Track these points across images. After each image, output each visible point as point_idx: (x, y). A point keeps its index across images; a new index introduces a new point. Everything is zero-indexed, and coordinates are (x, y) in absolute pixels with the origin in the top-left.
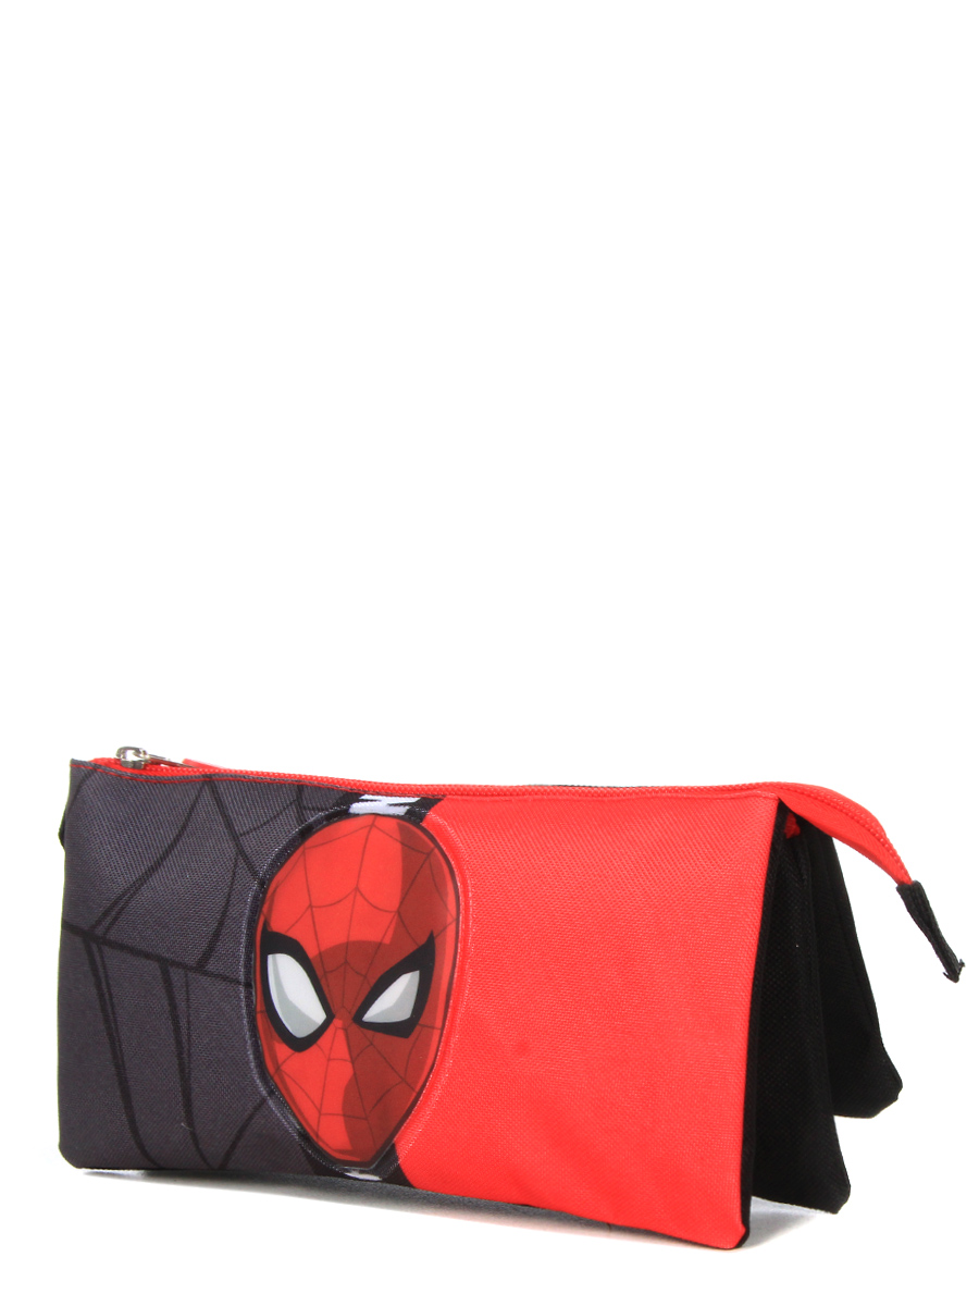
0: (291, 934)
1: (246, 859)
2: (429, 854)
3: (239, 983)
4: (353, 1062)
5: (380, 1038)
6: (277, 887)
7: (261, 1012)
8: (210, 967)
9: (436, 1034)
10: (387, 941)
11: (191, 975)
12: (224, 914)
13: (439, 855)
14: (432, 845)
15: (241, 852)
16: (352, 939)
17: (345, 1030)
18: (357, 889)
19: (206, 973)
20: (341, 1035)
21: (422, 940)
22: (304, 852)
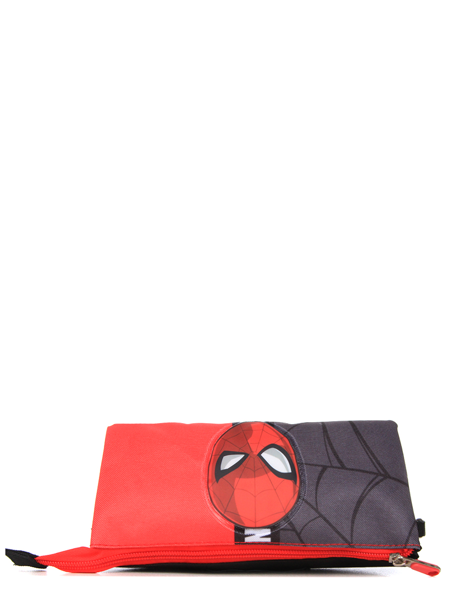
0: (282, 479)
1: (313, 508)
2: (225, 511)
3: (306, 464)
4: (248, 443)
5: (237, 450)
6: (294, 496)
7: (292, 454)
8: (320, 469)
9: (213, 454)
10: (237, 479)
11: (329, 465)
12: (317, 486)
13: (221, 512)
14: (225, 515)
15: (316, 510)
16: (253, 479)
17: (252, 451)
18: (255, 497)
19: (321, 466)
20: (254, 450)
21: (221, 480)
22: (285, 511)
